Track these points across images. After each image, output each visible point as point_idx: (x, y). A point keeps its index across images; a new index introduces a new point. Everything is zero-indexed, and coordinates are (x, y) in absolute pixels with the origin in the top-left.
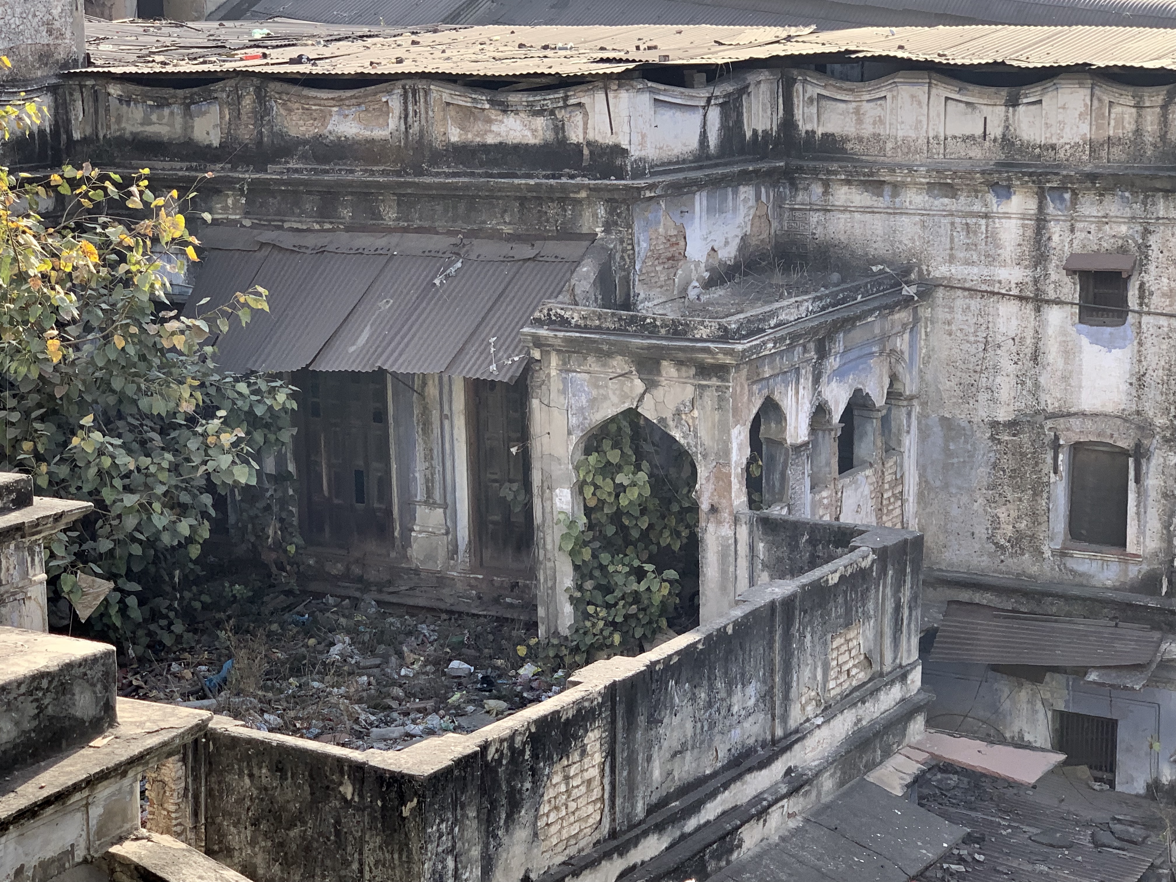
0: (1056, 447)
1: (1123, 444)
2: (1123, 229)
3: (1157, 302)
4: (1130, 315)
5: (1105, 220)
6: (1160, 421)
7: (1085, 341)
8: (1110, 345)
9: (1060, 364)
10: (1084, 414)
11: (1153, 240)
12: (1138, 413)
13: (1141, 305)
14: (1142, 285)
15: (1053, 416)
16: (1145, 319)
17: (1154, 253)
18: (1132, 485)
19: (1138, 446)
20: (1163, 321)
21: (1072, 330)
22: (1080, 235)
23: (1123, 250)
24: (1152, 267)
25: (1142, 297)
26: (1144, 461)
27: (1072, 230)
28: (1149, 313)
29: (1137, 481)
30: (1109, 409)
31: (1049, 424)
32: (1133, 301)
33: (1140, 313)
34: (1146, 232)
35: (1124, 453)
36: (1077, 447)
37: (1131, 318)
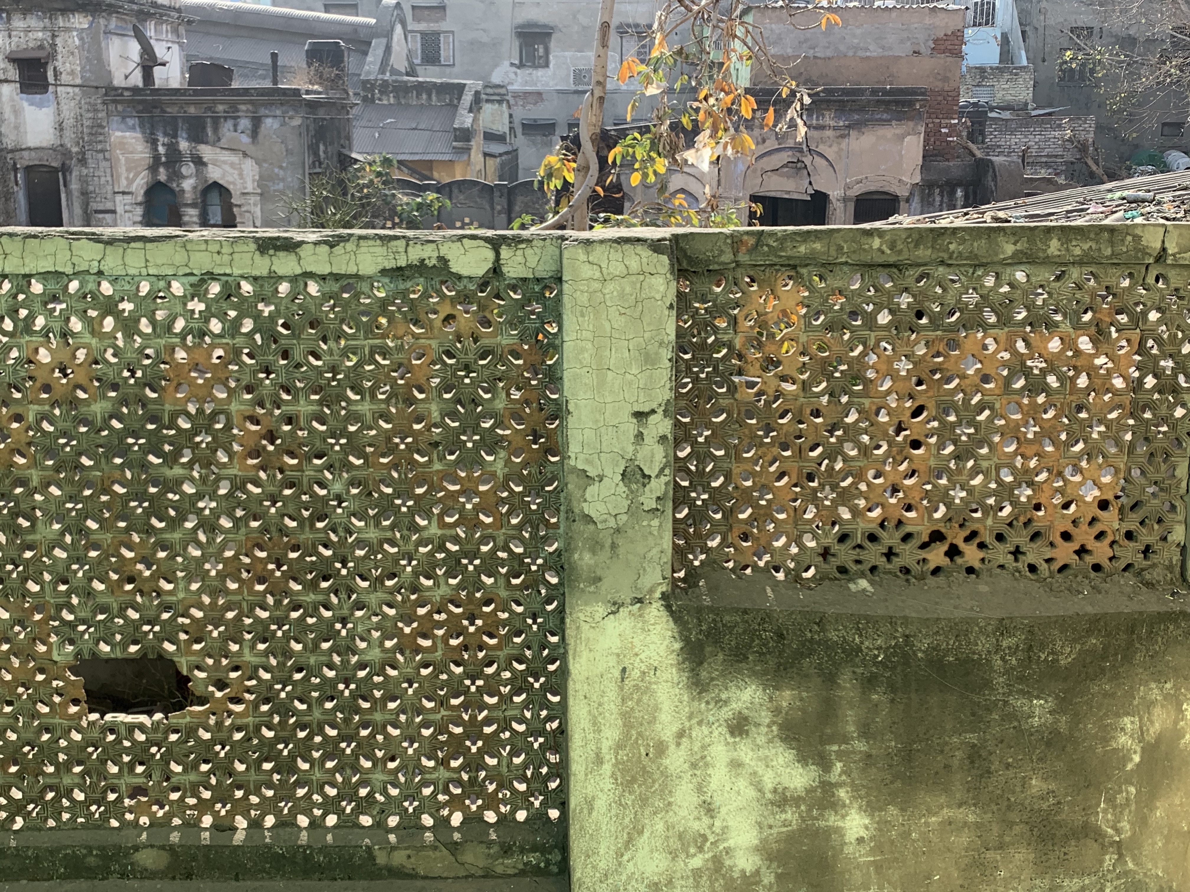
0: (16, 170)
1: (54, 164)
2: (40, 34)
3: (65, 78)
4: (51, 88)
5: (28, 30)
6: (75, 149)
7: (25, 104)
8: (40, 105)
9: (13, 119)
10: (29, 149)
11: (59, 41)
12: (61, 145)
13: (56, 80)
14: (55, 68)
15: (12, 151)
16: (59, 89)
17: (59, 49)
18: (62, 188)
19: (63, 164)
20: (70, 89)
21: (17, 98)
22: (15, 39)
23: (41, 47)
24: (59, 57)
25: (56, 75)
26: (68, 174)
27: (10, 37)
28: (61, 85)
29: (65, 185)
30: (44, 144)
31: (10, 156)
32: (51, 79)
33: (56, 85)
34: (54, 36)
35: (56, 170)
36: (28, 169)
37: (51, 89)
